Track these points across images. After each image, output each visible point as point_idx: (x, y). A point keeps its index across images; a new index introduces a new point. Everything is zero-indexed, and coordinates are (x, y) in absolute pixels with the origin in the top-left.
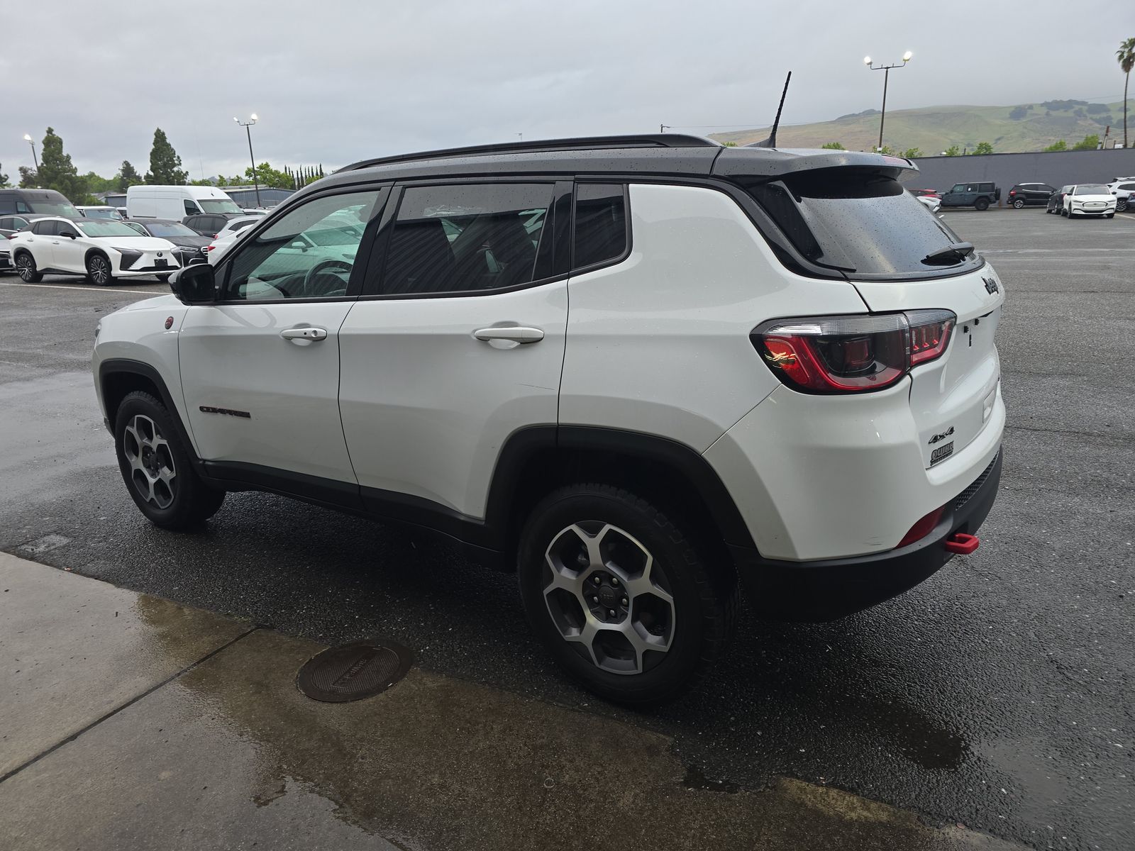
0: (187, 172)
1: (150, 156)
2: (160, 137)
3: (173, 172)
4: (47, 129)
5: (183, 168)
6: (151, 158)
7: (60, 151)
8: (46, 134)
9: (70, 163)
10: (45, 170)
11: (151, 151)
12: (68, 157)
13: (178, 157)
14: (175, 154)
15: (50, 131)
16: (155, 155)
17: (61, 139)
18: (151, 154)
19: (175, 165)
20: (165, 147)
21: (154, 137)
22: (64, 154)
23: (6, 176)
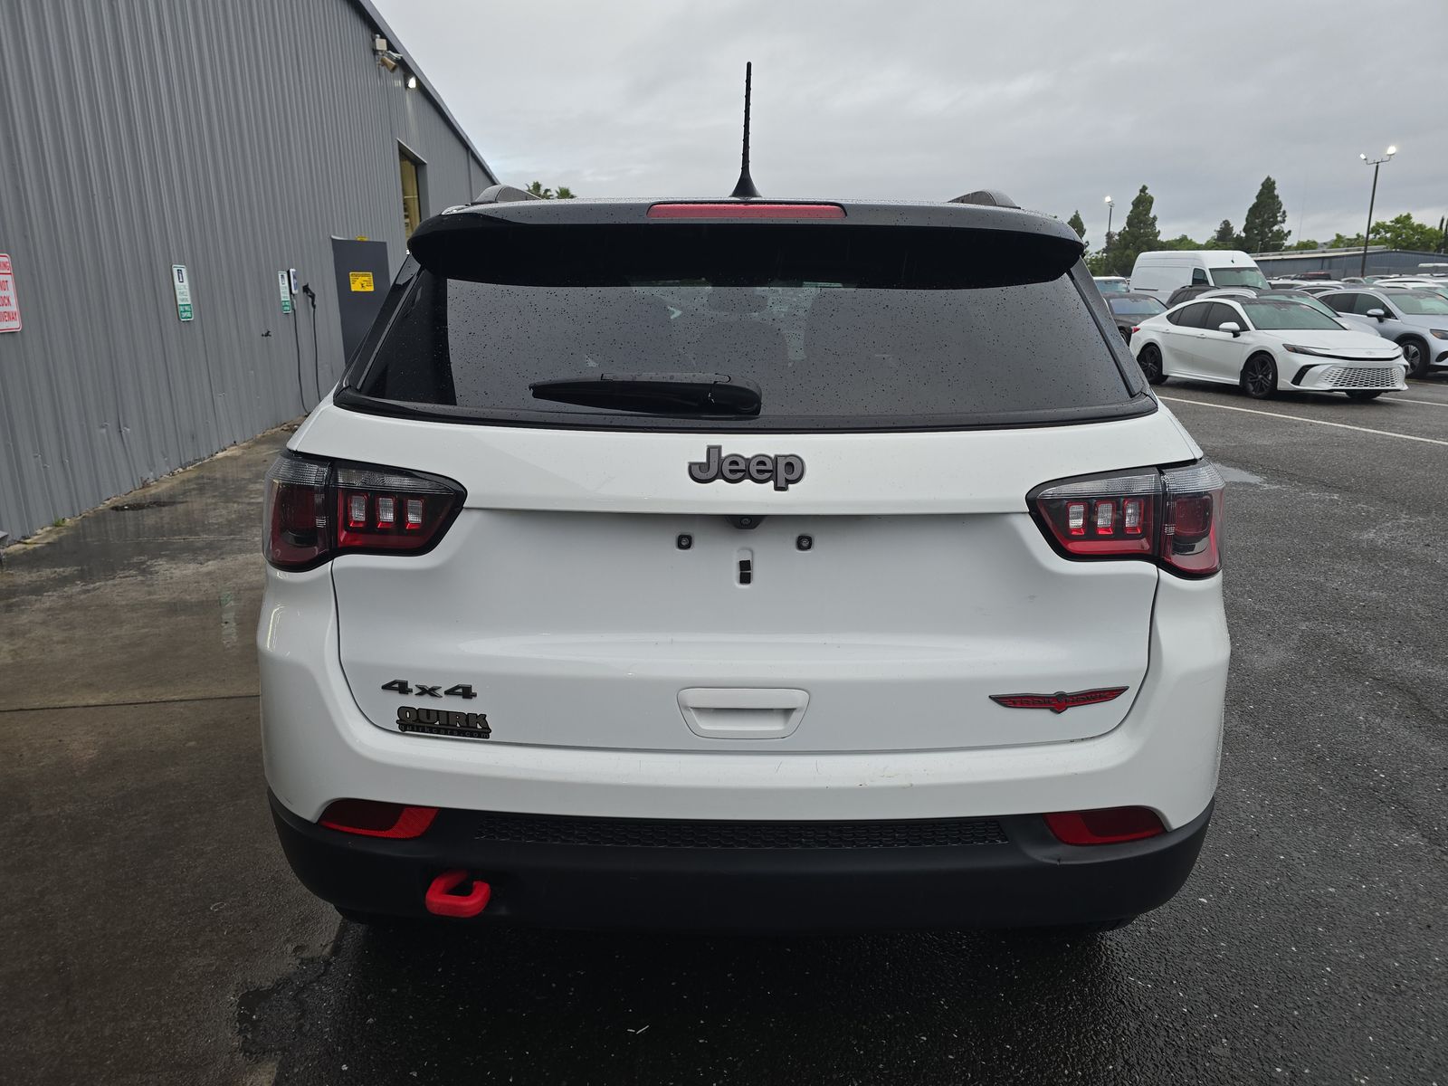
0: (1290, 232)
1: (1247, 213)
2: (1268, 186)
3: (1271, 231)
4: (1141, 188)
5: (1285, 227)
6: (1248, 216)
7: (1148, 211)
8: (1138, 194)
9: (1154, 226)
10: (1126, 235)
11: (1251, 206)
12: (1155, 218)
13: (1284, 212)
14: (1280, 208)
15: (1144, 189)
16: (1254, 212)
17: (1152, 198)
18: (1250, 210)
19: (1276, 223)
20: (1270, 200)
21: (1260, 188)
22: (1151, 215)
23: (1087, 242)
